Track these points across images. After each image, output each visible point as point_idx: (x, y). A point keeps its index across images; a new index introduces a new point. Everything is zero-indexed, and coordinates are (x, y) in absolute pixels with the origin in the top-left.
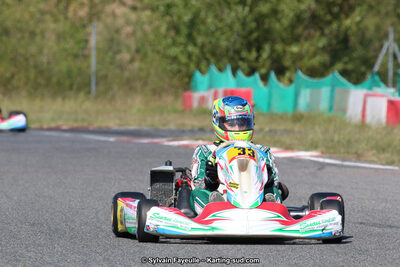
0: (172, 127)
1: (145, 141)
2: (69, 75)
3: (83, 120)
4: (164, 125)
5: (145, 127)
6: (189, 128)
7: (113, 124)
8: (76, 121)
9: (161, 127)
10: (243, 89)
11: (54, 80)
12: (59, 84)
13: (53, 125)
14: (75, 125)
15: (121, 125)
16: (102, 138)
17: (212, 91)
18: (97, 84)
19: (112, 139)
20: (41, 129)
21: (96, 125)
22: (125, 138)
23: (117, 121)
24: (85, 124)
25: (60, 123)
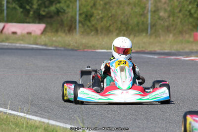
0: (187, 50)
1: (172, 58)
2: (138, 24)
3: (142, 47)
4: (183, 49)
5: (173, 51)
6: (196, 51)
7: (157, 49)
8: (139, 48)
9: (181, 51)
11: (130, 27)
12: (132, 29)
14: (139, 50)
15: (161, 50)
16: (151, 56)
18: (151, 29)
19: (156, 57)
21: (149, 50)
22: (163, 56)
23: (159, 48)
24: (144, 49)
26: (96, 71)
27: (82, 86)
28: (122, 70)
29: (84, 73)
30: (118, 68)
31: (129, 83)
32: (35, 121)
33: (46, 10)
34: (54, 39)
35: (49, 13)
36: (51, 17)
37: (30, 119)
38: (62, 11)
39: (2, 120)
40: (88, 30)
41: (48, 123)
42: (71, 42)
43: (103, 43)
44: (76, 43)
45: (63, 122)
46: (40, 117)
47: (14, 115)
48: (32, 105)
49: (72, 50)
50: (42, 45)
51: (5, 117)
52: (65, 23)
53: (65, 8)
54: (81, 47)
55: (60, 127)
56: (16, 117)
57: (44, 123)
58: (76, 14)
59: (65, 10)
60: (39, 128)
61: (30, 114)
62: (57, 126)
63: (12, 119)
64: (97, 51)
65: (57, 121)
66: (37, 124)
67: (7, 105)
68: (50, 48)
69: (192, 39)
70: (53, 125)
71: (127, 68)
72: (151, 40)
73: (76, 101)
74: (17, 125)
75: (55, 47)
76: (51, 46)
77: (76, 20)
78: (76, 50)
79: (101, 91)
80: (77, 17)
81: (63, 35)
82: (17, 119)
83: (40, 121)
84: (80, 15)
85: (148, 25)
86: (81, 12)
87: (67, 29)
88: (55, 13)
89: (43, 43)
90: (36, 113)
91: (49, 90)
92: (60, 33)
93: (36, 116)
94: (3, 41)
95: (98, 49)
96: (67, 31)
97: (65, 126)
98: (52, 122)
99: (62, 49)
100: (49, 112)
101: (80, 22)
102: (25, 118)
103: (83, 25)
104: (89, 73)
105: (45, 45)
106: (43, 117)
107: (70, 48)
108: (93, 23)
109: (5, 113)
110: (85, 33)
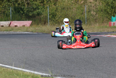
0: (106, 31)
1: (98, 36)
4: (104, 31)
5: (99, 32)
18: (87, 21)
23: (91, 31)
26: (60, 28)
27: (56, 32)
28: (67, 27)
29: (57, 29)
30: (66, 27)
31: (69, 31)
32: (27, 72)
33: (32, 13)
34: (37, 28)
35: (33, 15)
36: (35, 17)
37: (25, 71)
38: (40, 13)
39: (10, 72)
40: (54, 23)
41: (34, 73)
44: (48, 30)
46: (30, 70)
47: (16, 70)
48: (26, 64)
50: (31, 32)
51: (12, 71)
52: (42, 19)
56: (17, 71)
57: (32, 73)
58: (48, 15)
59: (41, 13)
60: (29, 76)
61: (25, 69)
62: (39, 75)
63: (15, 72)
66: (28, 74)
67: (12, 64)
68: (35, 33)
69: (108, 26)
70: (37, 74)
71: (68, 27)
72: (87, 27)
73: (55, 36)
74: (18, 75)
75: (37, 32)
78: (48, 34)
79: (61, 33)
80: (48, 17)
81: (42, 26)
82: (18, 72)
83: (30, 73)
84: (50, 15)
85: (85, 19)
86: (50, 13)
87: (43, 23)
88: (36, 15)
89: (31, 31)
90: (28, 68)
92: (39, 25)
93: (28, 69)
94: (10, 31)
96: (43, 24)
98: (36, 73)
99: (41, 33)
100: (34, 67)
102: (22, 71)
103: (51, 20)
104: (58, 29)
105: (32, 32)
106: (31, 70)
107: (45, 33)
108: (57, 19)
109: (12, 69)
110: (52, 25)
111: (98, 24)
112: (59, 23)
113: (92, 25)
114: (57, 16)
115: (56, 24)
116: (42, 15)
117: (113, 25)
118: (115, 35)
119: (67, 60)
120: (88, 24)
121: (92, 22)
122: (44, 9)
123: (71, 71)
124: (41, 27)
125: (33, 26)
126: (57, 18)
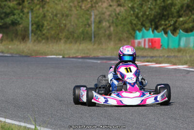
2: (83, 32)
3: (87, 53)
7: (100, 55)
8: (84, 54)
10: (157, 38)
13: (74, 56)
14: (84, 55)
17: (143, 39)
18: (94, 37)
20: (69, 58)
23: (102, 53)
24: (88, 55)
25: (77, 55)
33: (3, 21)
34: (10, 47)
35: (5, 24)
36: (7, 28)
38: (17, 22)
40: (39, 38)
41: (5, 122)
42: (25, 50)
43: (53, 50)
44: (29, 50)
45: (18, 121)
49: (26, 56)
52: (19, 32)
53: (19, 20)
54: (33, 54)
55: (15, 125)
58: (29, 25)
59: (19, 22)
62: (13, 124)
64: (48, 57)
65: (13, 120)
68: (6, 55)
70: (9, 123)
72: (95, 47)
75: (11, 53)
76: (7, 53)
77: (29, 30)
78: (29, 56)
80: (30, 28)
81: (19, 43)
84: (32, 25)
85: (91, 34)
86: (33, 22)
87: (20, 38)
88: (10, 24)
91: (5, 92)
92: (14, 41)
95: (48, 55)
97: (19, 124)
98: (8, 121)
99: (17, 55)
100: (5, 112)
101: (32, 31)
103: (35, 34)
105: (2, 52)
107: (24, 54)
108: (44, 32)
110: (37, 41)
111: (112, 43)
112: (48, 39)
113: (102, 44)
114: (44, 28)
115: (44, 41)
116: (20, 24)
117: (138, 46)
118: (141, 61)
119: (61, 101)
120: (97, 42)
121: (103, 40)
122: (24, 14)
123: (67, 120)
124: (17, 45)
125: (4, 43)
126: (44, 30)
